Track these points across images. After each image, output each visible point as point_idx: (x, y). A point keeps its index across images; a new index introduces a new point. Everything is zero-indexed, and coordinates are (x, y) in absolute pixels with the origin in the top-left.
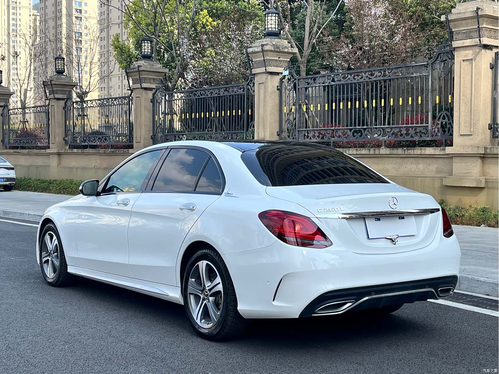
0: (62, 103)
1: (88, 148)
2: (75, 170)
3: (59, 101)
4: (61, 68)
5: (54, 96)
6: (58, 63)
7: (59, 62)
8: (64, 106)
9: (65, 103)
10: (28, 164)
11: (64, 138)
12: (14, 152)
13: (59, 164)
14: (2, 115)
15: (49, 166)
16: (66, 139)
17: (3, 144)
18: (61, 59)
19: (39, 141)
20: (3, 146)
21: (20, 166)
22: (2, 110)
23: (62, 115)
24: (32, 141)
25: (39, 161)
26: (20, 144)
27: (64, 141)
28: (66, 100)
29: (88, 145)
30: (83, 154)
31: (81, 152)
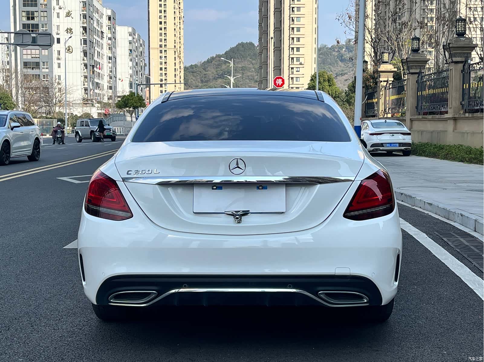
0: (461, 65)
1: (479, 112)
2: (466, 135)
3: (458, 64)
4: (461, 30)
5: (452, 59)
6: (458, 25)
7: (460, 24)
8: (462, 69)
9: (464, 66)
10: (432, 129)
11: (461, 102)
12: (423, 118)
13: (455, 129)
14: (417, 82)
15: (446, 131)
16: (463, 103)
17: (417, 110)
18: (461, 20)
19: (442, 106)
20: (417, 112)
21: (426, 131)
22: (417, 77)
23: (460, 79)
24: (437, 107)
25: (440, 126)
26: (429, 110)
27: (461, 105)
28: (464, 62)
29: (479, 109)
30: (473, 118)
31: (471, 116)
